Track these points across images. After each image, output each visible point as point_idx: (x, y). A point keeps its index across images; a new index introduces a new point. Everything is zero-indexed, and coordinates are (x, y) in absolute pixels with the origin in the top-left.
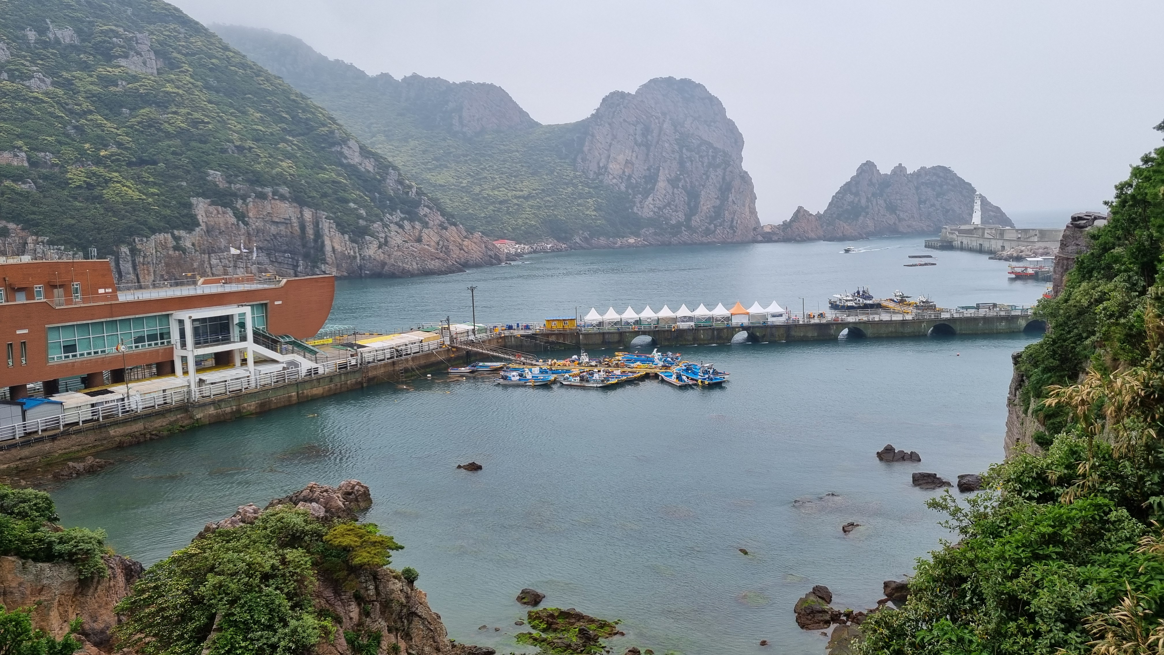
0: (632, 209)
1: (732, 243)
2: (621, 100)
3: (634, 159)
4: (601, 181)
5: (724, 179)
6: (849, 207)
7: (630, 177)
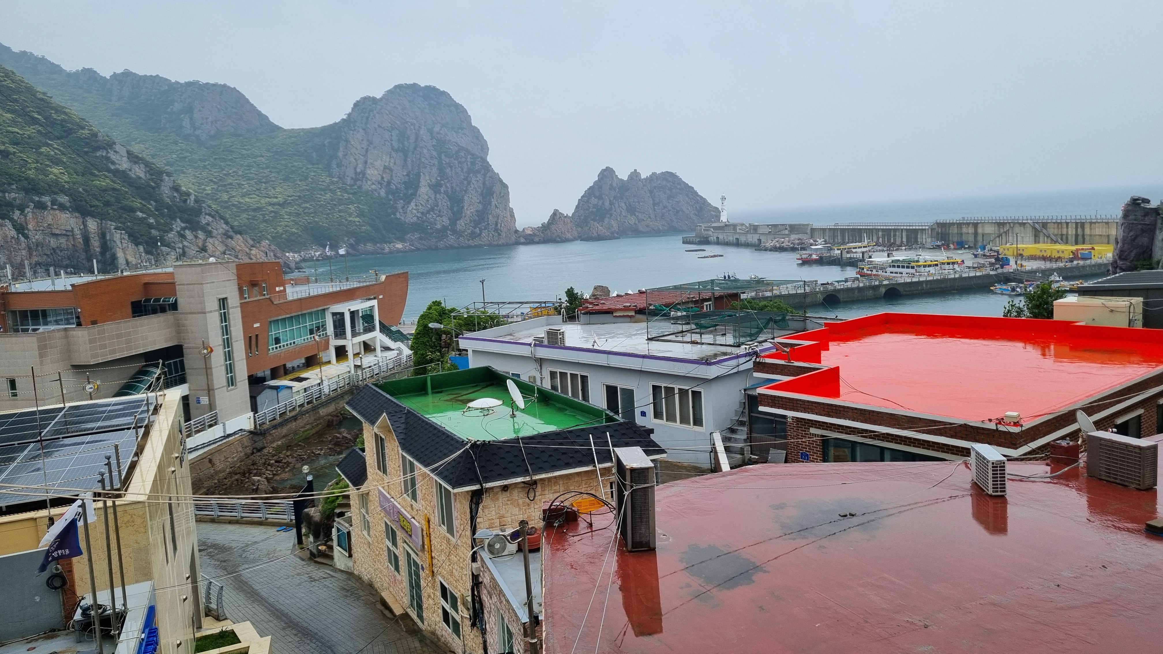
0: (395, 215)
1: (499, 246)
2: (374, 106)
3: (392, 165)
4: (360, 187)
5: (484, 184)
6: (594, 210)
7: (389, 183)
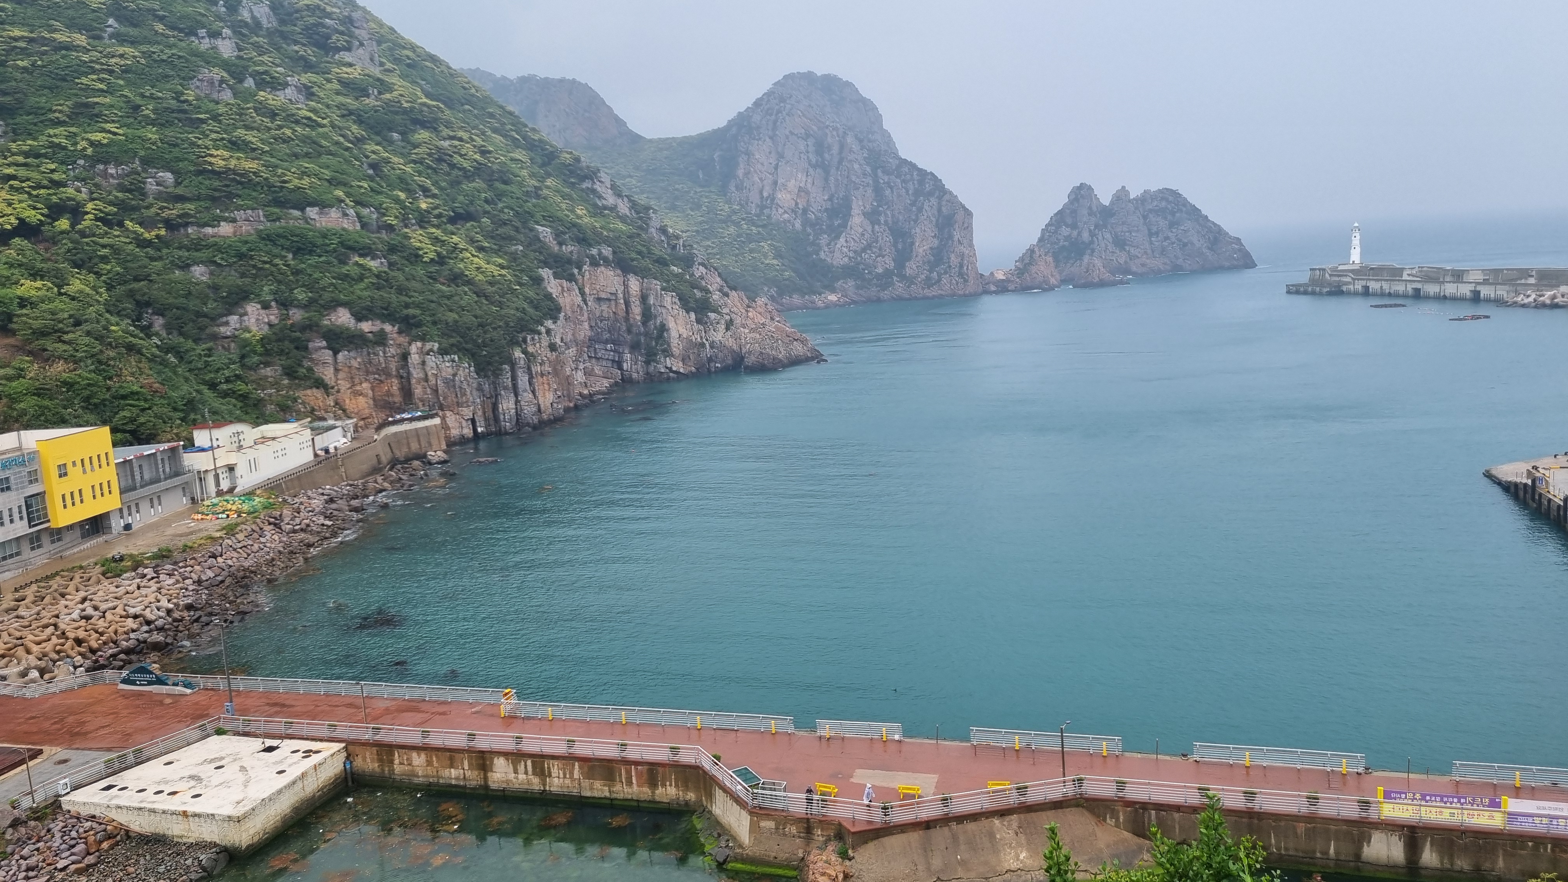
1: (965, 295)
3: (809, 186)
5: (939, 210)
6: (1066, 243)
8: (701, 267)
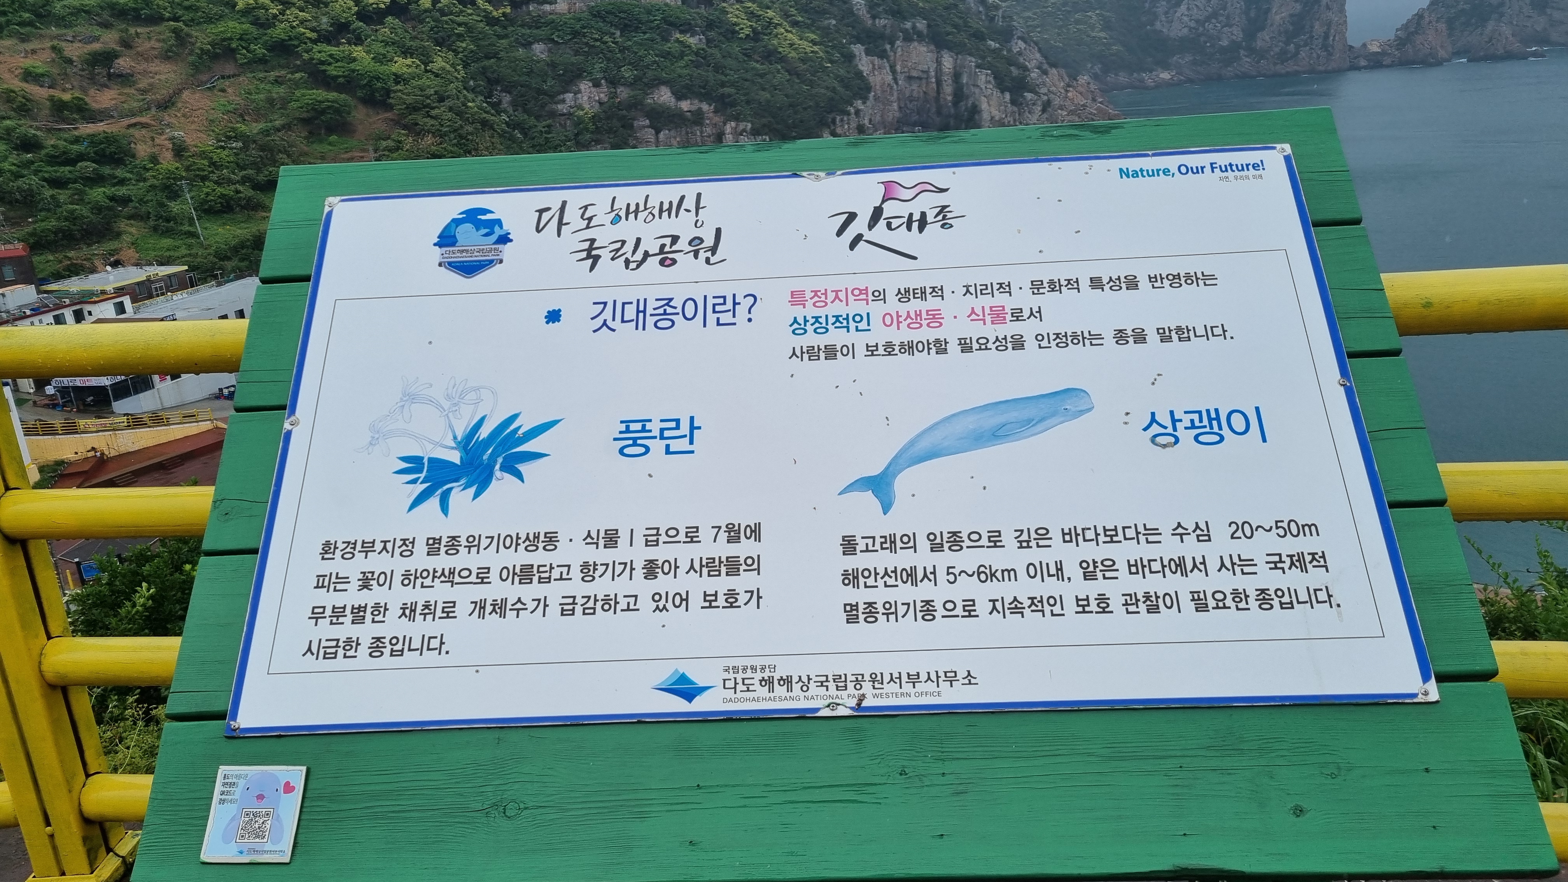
0: (1152, 25)
8: (1020, 42)
